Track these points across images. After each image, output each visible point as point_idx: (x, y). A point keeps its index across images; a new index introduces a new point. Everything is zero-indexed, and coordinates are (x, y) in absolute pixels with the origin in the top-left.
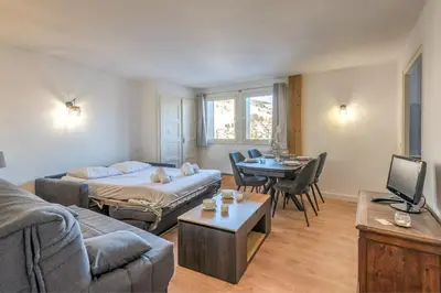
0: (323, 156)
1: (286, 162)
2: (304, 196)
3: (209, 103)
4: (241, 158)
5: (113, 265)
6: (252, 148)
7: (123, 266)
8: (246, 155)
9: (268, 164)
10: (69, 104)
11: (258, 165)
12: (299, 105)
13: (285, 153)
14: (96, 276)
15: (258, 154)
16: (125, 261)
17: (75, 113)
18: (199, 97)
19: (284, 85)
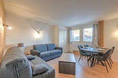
0: (114, 48)
1: (99, 49)
2: (106, 61)
3: (72, 31)
4: (82, 47)
5: (38, 73)
6: (85, 44)
7: (41, 74)
8: (83, 46)
9: (92, 50)
10: (38, 32)
11: (88, 50)
12: (103, 31)
13: (98, 46)
14: (34, 75)
15: (88, 46)
16: (42, 72)
17: (39, 34)
18: (69, 30)
19: (97, 25)
